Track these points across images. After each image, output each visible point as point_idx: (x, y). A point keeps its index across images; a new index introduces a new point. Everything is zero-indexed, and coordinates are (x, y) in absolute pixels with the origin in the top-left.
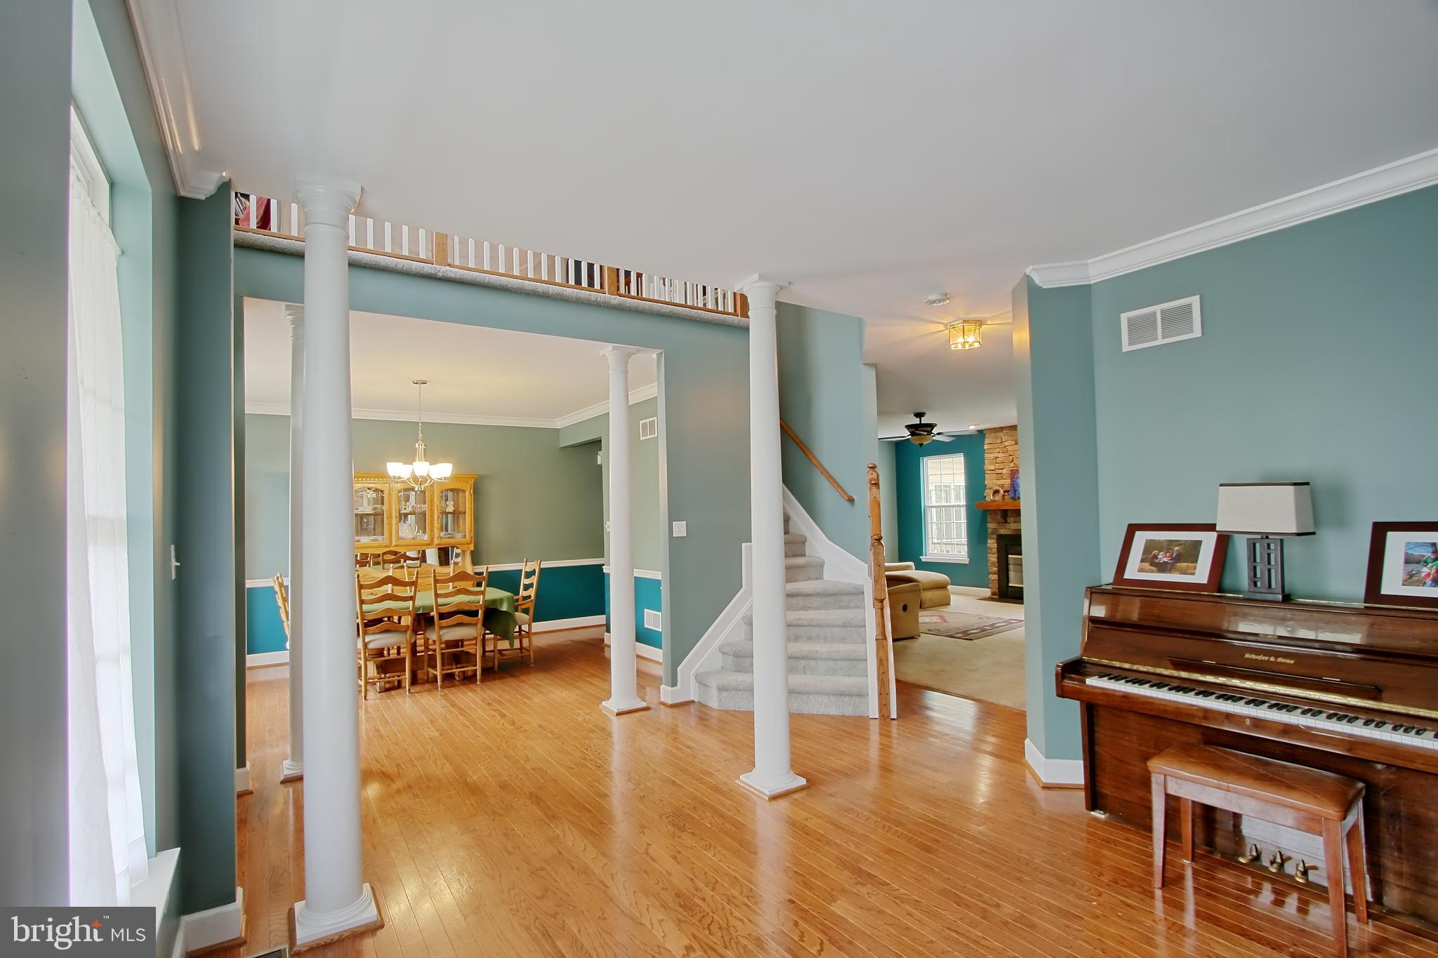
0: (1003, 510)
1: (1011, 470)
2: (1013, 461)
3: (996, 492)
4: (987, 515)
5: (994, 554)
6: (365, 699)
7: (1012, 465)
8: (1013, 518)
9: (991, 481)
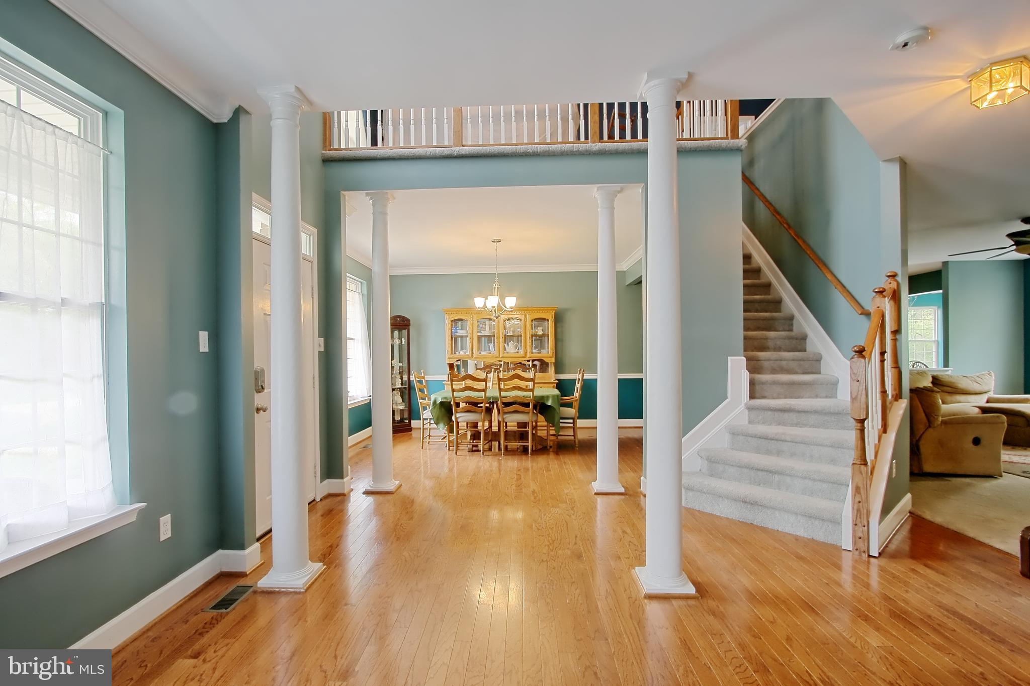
6: (456, 454)
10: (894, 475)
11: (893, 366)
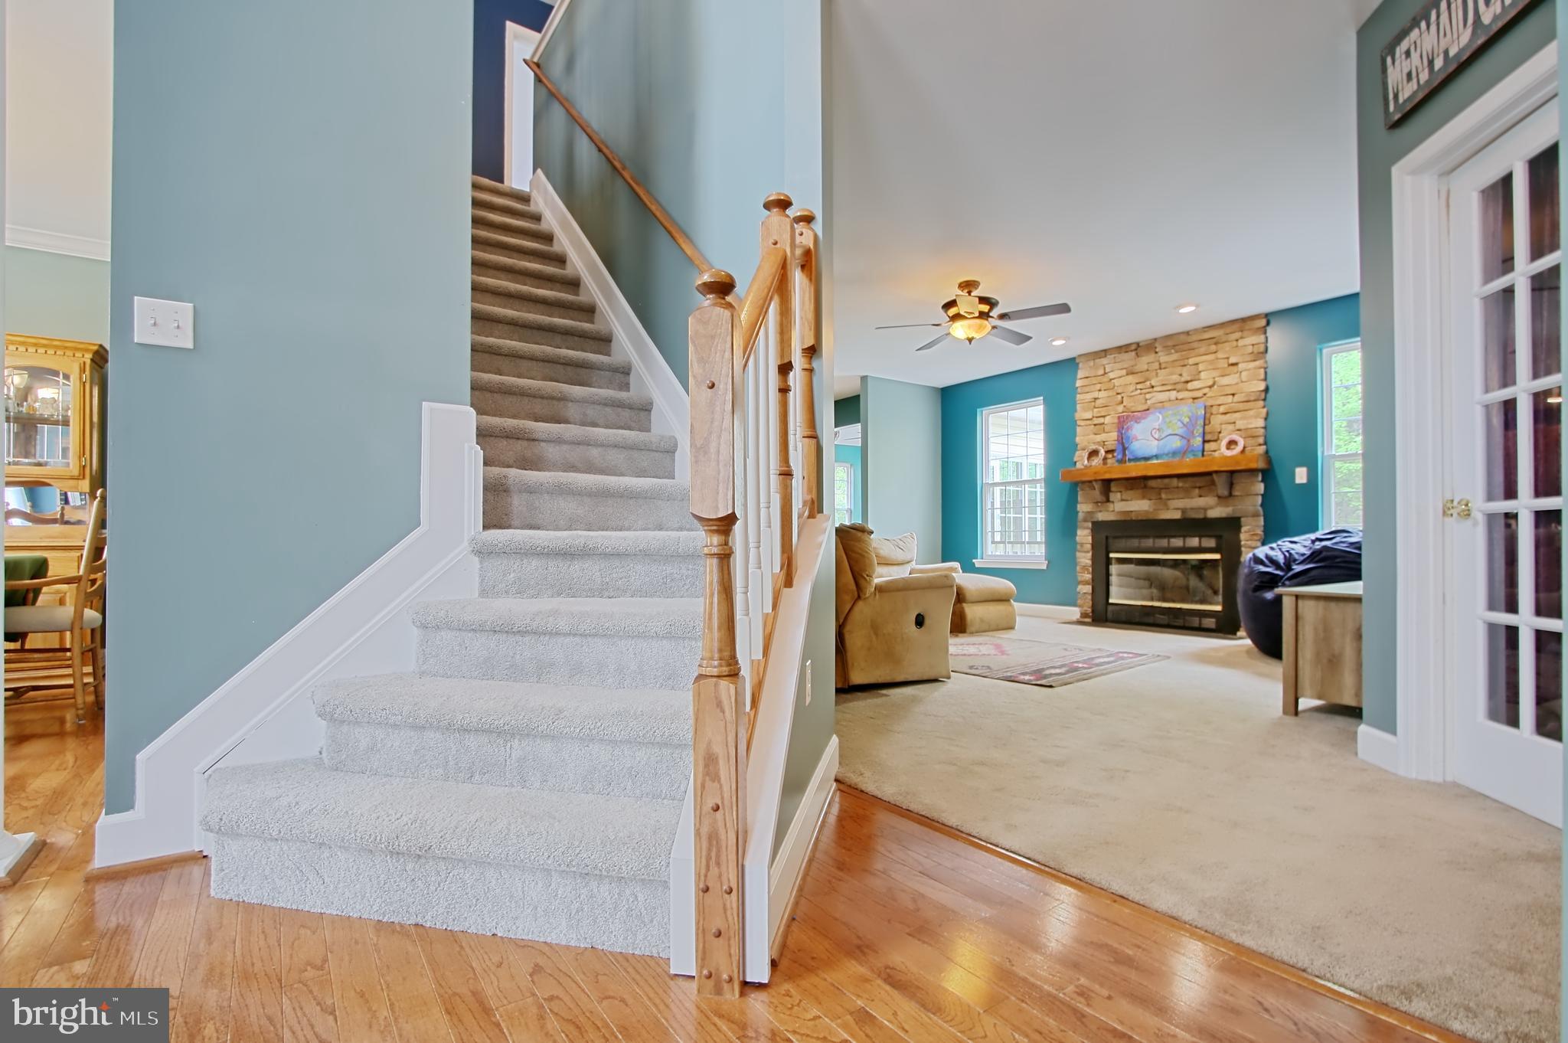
0: (1104, 481)
1: (1119, 417)
2: (1122, 402)
3: (1093, 453)
4: (1077, 492)
5: (1088, 552)
7: (1120, 408)
8: (1119, 494)
9: (1085, 438)
10: (808, 700)
11: (806, 434)
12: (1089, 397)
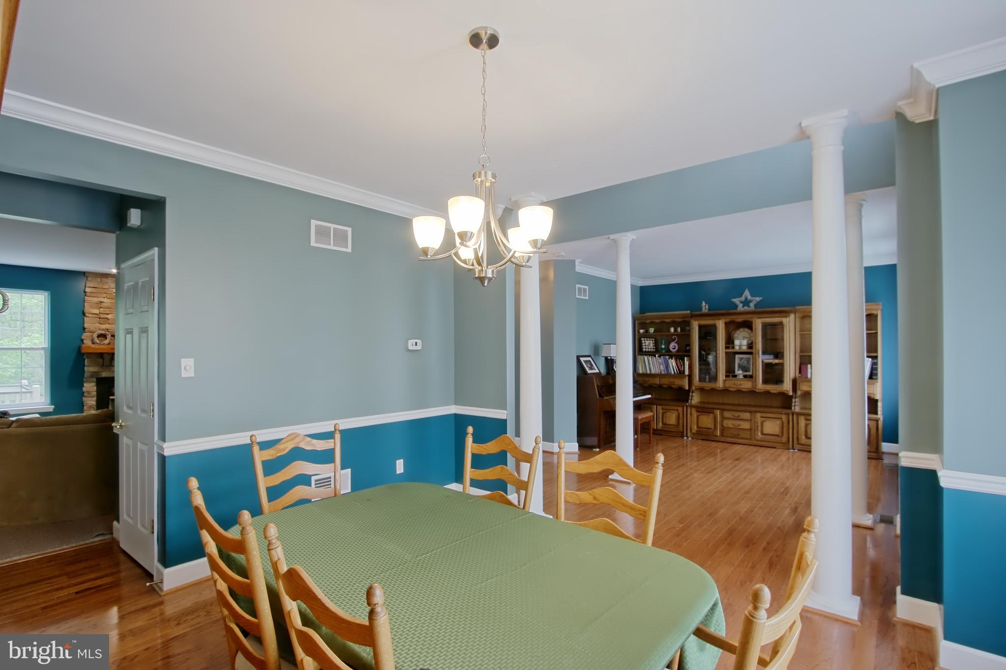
4: (84, 359)
9: (93, 325)
12: (95, 300)
